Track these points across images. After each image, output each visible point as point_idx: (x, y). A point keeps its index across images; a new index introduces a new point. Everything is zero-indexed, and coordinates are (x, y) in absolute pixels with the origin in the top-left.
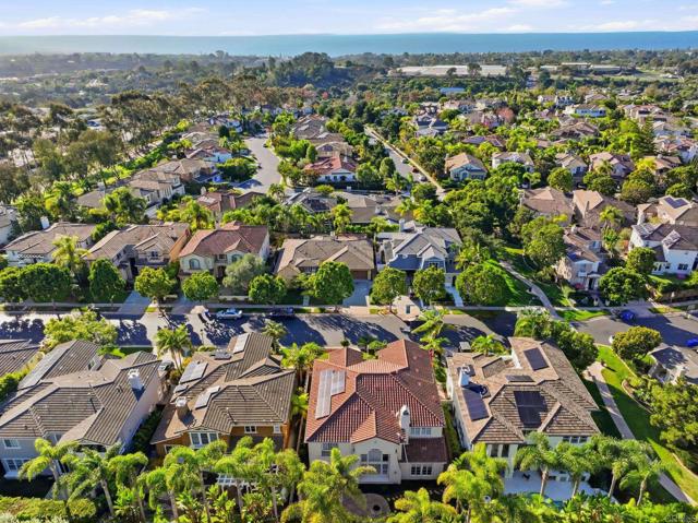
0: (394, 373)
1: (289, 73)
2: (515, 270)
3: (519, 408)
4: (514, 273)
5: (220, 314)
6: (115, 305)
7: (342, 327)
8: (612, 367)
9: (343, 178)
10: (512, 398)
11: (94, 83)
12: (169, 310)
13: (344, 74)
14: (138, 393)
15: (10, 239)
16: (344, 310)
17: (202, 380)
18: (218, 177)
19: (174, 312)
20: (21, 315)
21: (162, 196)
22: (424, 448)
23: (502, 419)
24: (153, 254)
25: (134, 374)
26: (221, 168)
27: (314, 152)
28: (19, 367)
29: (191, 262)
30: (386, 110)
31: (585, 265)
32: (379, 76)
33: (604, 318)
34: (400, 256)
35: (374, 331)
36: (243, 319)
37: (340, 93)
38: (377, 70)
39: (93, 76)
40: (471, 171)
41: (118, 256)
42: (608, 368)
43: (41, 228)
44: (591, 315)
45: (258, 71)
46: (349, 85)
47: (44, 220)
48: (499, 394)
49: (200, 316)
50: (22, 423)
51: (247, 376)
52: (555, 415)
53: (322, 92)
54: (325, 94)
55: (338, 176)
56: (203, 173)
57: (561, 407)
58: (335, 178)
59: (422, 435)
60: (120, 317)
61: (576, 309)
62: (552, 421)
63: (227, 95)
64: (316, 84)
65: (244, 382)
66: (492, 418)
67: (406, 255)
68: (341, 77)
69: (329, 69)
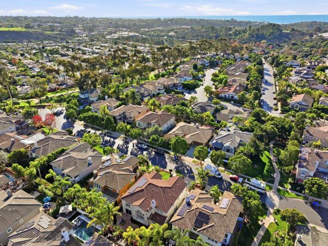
0: (161, 187)
1: (256, 34)
2: (276, 163)
3: (197, 219)
4: (274, 164)
5: (139, 145)
6: (112, 132)
7: (177, 164)
8: (278, 223)
9: (232, 97)
10: (197, 214)
11: (172, 33)
12: (126, 139)
13: (287, 35)
14: (89, 164)
15: (97, 101)
16: (183, 157)
17: (107, 167)
18: (181, 87)
19: (127, 140)
20: (86, 128)
21: (153, 93)
22: (158, 218)
23: (187, 219)
24: (130, 117)
25: (90, 158)
26: (183, 84)
27: (226, 82)
28: (69, 146)
29: (139, 123)
30: (287, 62)
31: (305, 171)
32: (308, 38)
33: (302, 200)
34: (217, 142)
35: (187, 170)
36: (146, 150)
37: (279, 46)
38: (307, 35)
39: (172, 30)
40: (301, 105)
41: (120, 115)
42: (276, 223)
43: (104, 99)
44: (296, 196)
45: (241, 32)
46: (287, 42)
47: (106, 97)
48: (193, 210)
49: (133, 144)
50: (58, 163)
51: (120, 170)
52: (208, 227)
53: (269, 45)
54: (271, 46)
55: (230, 96)
56: (175, 85)
57: (213, 226)
58: (229, 96)
59: (159, 213)
60: (111, 137)
61: (290, 191)
62: (205, 229)
63: (210, 47)
64: (269, 40)
65: (117, 172)
66: (183, 218)
67: (219, 142)
68: (285, 37)
69: (278, 33)
